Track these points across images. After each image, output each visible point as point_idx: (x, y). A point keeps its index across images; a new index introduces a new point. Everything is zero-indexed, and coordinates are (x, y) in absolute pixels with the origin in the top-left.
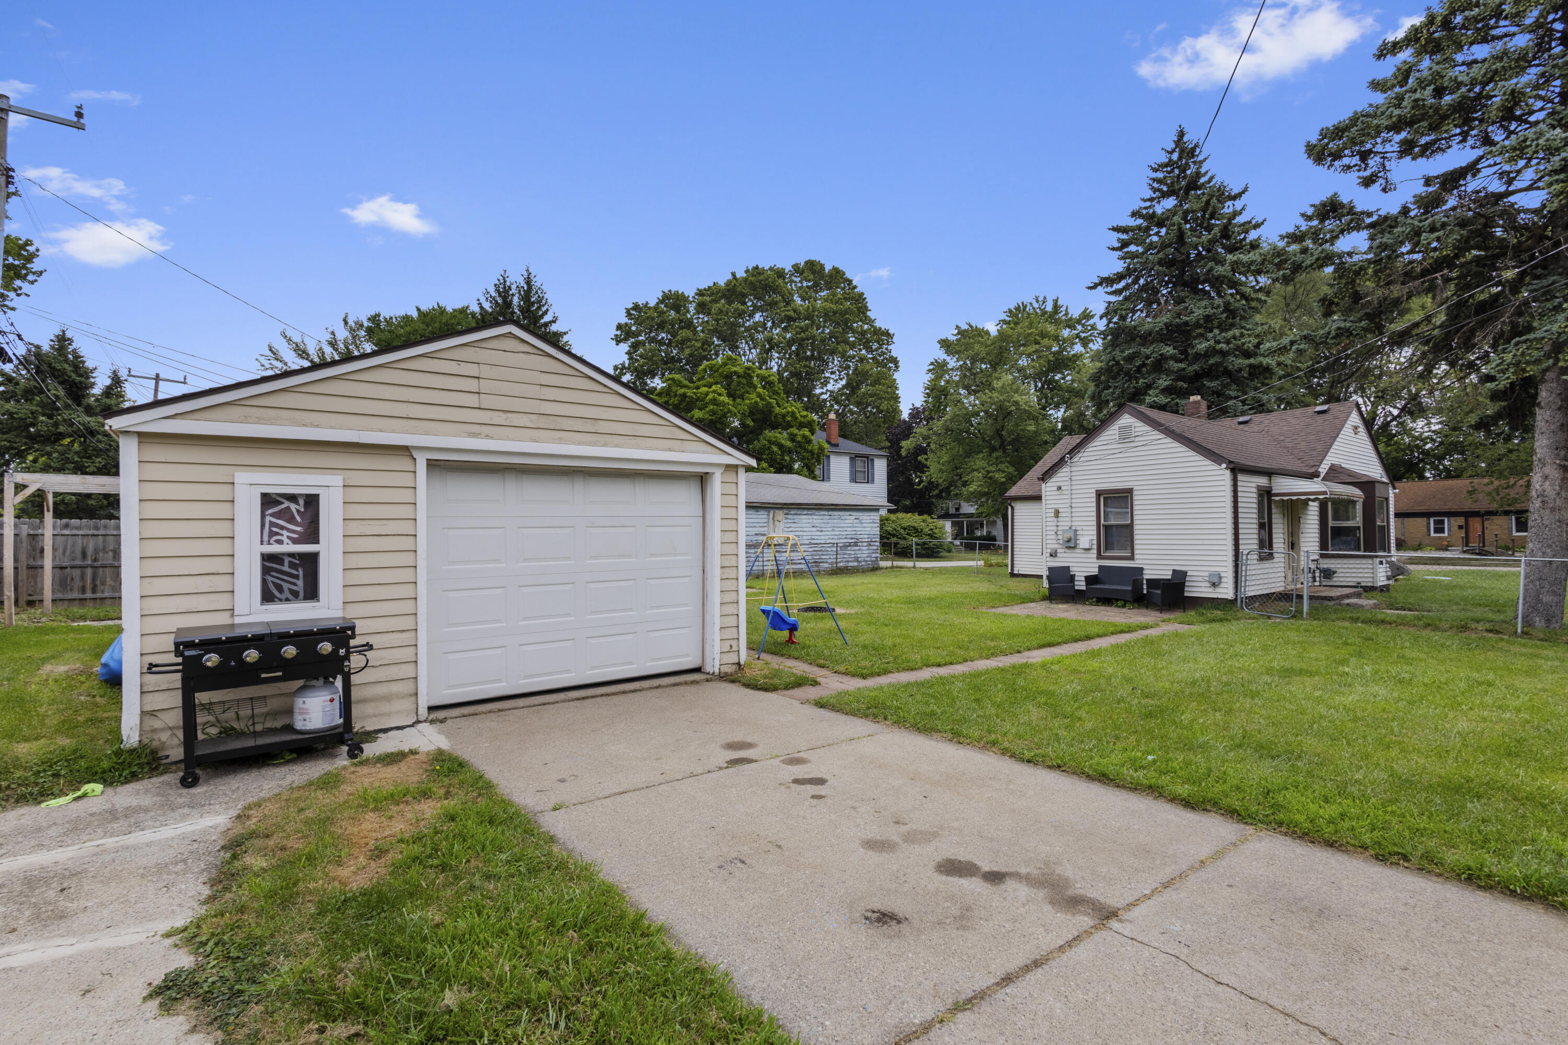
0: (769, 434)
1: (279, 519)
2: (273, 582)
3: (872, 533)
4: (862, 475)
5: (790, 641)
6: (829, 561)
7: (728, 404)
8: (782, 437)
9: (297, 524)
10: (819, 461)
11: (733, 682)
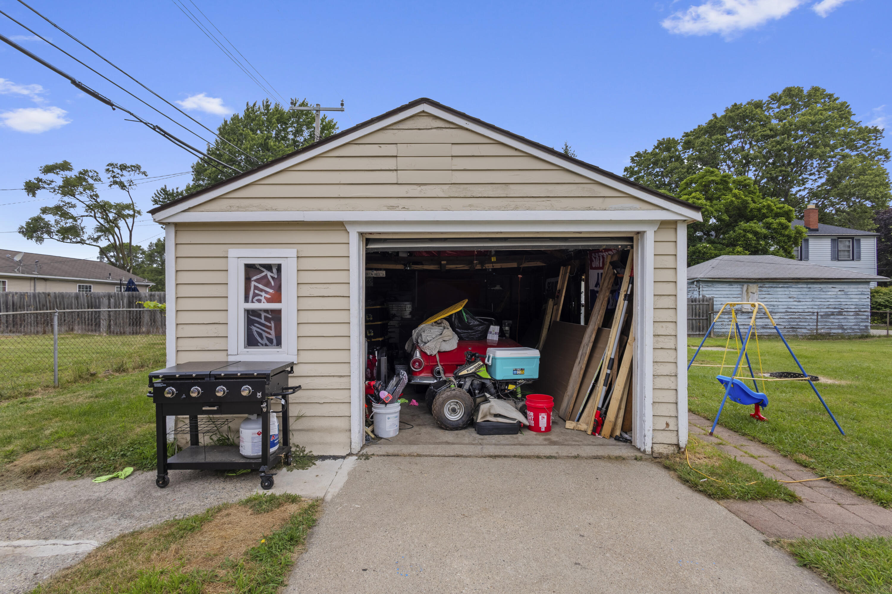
0: (743, 224)
1: (259, 283)
2: (257, 331)
3: (860, 303)
4: (846, 253)
5: (756, 416)
6: (808, 327)
7: (706, 205)
8: (758, 227)
9: (271, 287)
10: (796, 243)
11: (667, 468)
